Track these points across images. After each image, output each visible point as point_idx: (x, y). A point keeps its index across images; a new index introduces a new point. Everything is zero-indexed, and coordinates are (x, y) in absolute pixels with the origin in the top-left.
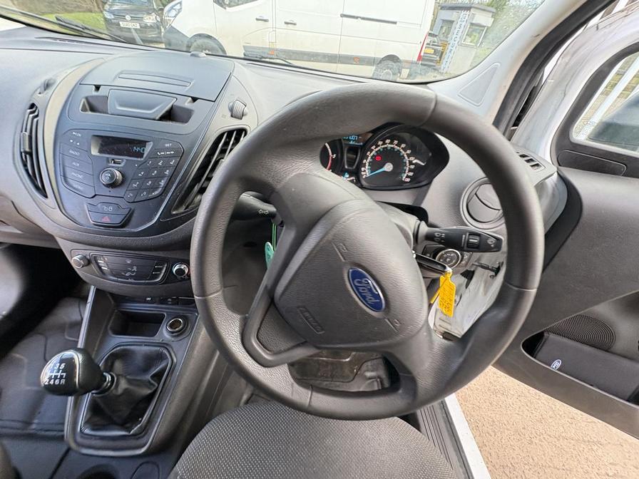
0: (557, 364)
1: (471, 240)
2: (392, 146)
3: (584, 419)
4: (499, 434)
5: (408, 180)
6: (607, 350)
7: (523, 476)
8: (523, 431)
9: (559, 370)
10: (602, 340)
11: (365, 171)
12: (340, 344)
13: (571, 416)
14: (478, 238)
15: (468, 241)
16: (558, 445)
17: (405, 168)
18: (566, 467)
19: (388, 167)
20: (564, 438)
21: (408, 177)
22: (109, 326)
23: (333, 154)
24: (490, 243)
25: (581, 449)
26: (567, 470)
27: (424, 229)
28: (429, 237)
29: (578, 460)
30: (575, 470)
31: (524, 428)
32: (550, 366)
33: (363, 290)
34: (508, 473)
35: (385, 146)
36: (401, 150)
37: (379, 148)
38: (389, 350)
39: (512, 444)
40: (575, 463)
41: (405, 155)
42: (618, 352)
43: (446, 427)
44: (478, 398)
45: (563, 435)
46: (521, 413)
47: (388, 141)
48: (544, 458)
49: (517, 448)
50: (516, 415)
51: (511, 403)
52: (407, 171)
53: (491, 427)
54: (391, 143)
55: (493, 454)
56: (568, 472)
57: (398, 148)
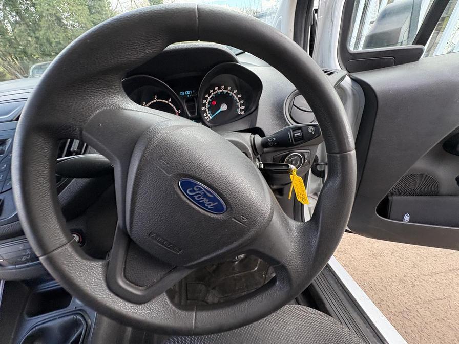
0: (407, 218)
1: (296, 135)
2: (221, 91)
3: (444, 254)
4: (389, 288)
5: (243, 113)
6: (437, 194)
7: (418, 315)
8: (405, 279)
9: (410, 222)
10: (430, 188)
11: (207, 116)
12: (203, 257)
13: (433, 255)
14: (300, 131)
15: (294, 136)
16: (434, 280)
17: (237, 104)
18: (446, 295)
19: (224, 107)
20: (435, 273)
21: (241, 110)
22: (24, 312)
23: (178, 110)
24: (311, 131)
25: (451, 277)
26: (447, 297)
27: (258, 139)
28: (265, 145)
29: (452, 287)
30: (453, 296)
31: (404, 276)
32: (402, 221)
33: (198, 197)
34: (406, 316)
35: (216, 92)
36: (229, 92)
37: (212, 95)
38: (252, 248)
39: (401, 291)
40: (451, 290)
41: (234, 95)
42: (444, 193)
43: (345, 296)
44: (365, 265)
45: (434, 271)
46: (398, 265)
47: (216, 88)
48: (428, 294)
49: (405, 294)
50: (396, 268)
51: (388, 260)
52: (239, 106)
53: (382, 284)
54: (220, 89)
55: (390, 305)
56: (449, 299)
57: (226, 91)
